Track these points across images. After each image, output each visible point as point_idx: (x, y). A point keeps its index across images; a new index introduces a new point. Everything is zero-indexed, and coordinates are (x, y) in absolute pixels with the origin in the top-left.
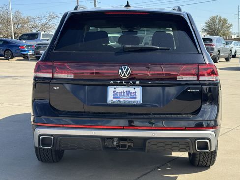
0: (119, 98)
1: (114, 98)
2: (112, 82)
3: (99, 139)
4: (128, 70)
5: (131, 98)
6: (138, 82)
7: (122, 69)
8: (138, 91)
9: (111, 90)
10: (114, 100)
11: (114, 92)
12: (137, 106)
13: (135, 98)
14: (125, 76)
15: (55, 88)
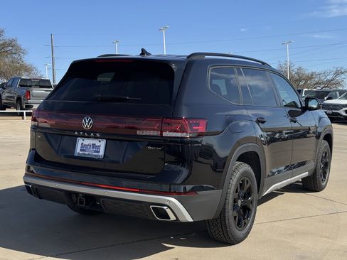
1: (81, 150)
2: (76, 133)
4: (90, 120)
5: (95, 152)
6: (98, 135)
7: (85, 120)
8: (102, 144)
9: (80, 141)
11: (82, 144)
12: (98, 160)
13: (99, 152)
14: (87, 127)
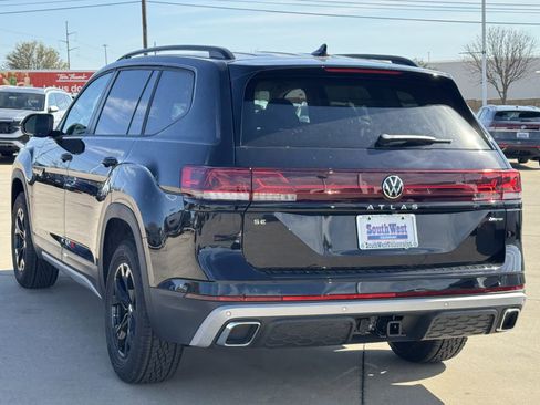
0: (378, 238)
2: (371, 207)
3: (352, 320)
4: (398, 183)
5: (399, 237)
6: (415, 206)
7: (388, 182)
10: (370, 242)
11: (369, 226)
13: (406, 237)
14: (394, 194)
15: (257, 222)
